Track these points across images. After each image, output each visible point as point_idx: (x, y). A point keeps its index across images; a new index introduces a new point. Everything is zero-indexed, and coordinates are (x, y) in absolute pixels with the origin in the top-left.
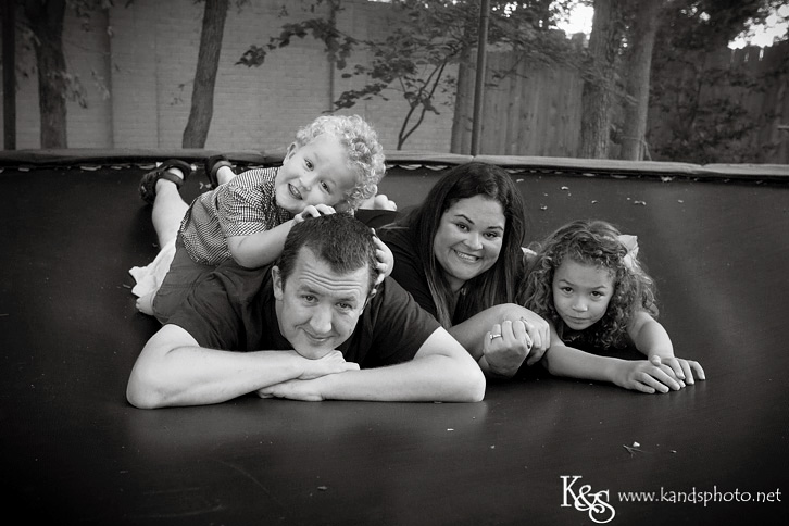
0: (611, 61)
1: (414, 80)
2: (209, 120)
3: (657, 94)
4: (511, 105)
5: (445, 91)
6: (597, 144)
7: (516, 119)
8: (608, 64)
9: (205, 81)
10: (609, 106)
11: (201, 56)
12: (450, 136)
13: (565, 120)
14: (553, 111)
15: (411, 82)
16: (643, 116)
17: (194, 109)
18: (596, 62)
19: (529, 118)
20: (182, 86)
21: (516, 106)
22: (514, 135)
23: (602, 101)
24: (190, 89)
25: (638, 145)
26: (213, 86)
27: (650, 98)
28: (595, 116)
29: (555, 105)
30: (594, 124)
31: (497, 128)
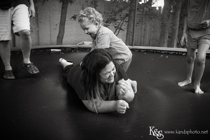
0: (169, 18)
1: (117, 23)
2: (64, 34)
3: (181, 25)
4: (142, 28)
5: (125, 25)
6: (165, 39)
7: (143, 31)
8: (168, 19)
9: (62, 24)
10: (168, 30)
11: (61, 17)
12: (126, 36)
13: (156, 32)
14: (153, 29)
15: (116, 23)
16: (177, 32)
17: (60, 31)
18: (165, 18)
19: (146, 31)
20: (56, 25)
21: (143, 28)
22: (143, 35)
23: (166, 29)
24: (58, 26)
25: (176, 40)
26: (64, 25)
27: (179, 26)
28: (164, 32)
29: (153, 28)
30: (164, 35)
31: (138, 34)
